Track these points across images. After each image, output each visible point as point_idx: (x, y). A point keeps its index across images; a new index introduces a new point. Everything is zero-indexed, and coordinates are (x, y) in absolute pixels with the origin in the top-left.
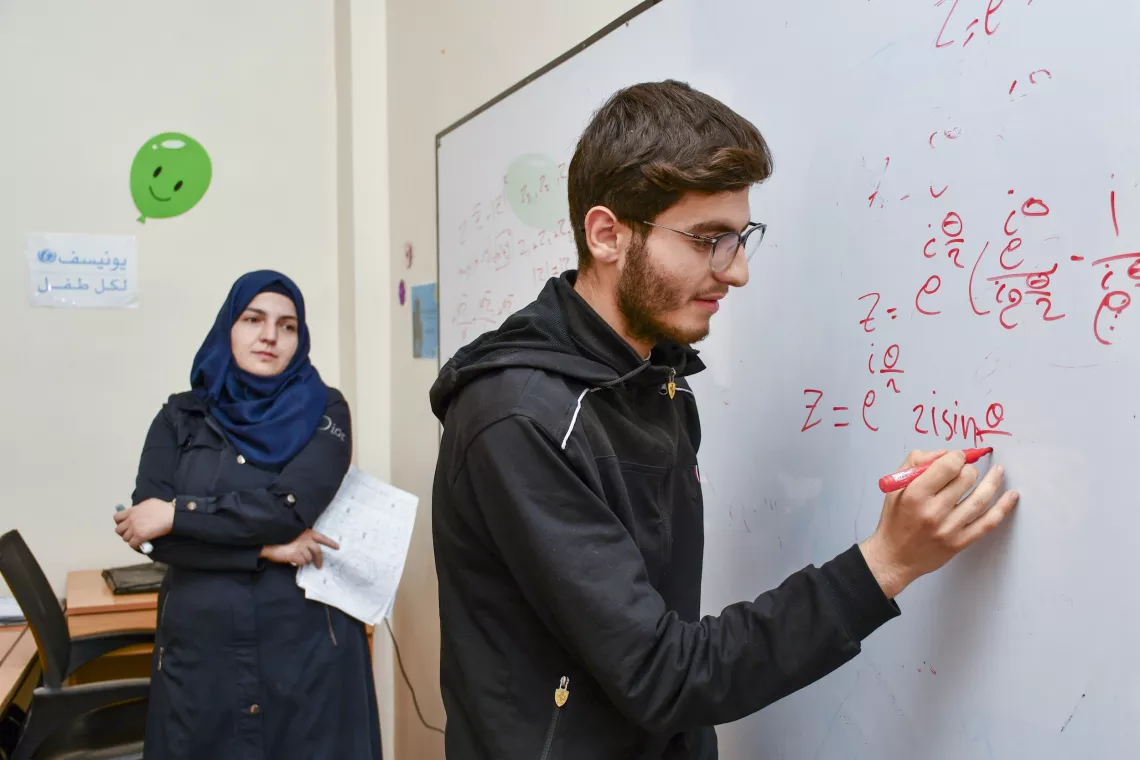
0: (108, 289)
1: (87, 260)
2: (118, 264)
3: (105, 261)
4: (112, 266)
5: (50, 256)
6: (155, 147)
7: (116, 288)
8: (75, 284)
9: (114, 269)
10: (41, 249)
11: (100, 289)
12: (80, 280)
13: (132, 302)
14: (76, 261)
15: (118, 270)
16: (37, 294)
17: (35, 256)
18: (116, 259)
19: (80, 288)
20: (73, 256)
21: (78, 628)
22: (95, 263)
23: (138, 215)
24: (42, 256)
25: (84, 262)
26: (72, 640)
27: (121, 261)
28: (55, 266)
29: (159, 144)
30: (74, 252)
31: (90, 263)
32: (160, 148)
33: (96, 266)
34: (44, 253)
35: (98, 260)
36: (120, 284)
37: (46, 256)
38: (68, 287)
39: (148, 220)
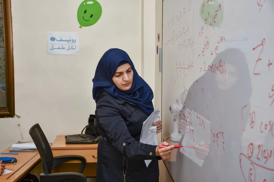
0: (70, 49)
1: (65, 40)
2: (73, 41)
3: (70, 40)
4: (72, 42)
5: (54, 39)
6: (84, 4)
7: (73, 49)
8: (61, 47)
9: (72, 43)
10: (51, 37)
11: (68, 49)
12: (62, 46)
13: (77, 53)
14: (61, 40)
15: (74, 43)
16: (50, 50)
17: (50, 39)
18: (73, 40)
19: (62, 49)
20: (61, 39)
21: (55, 154)
22: (67, 41)
23: (80, 25)
24: (52, 39)
25: (64, 41)
26: (54, 158)
27: (74, 40)
28: (55, 42)
29: (86, 2)
30: (61, 38)
31: (65, 41)
32: (86, 4)
33: (67, 42)
34: (52, 38)
35: (68, 40)
36: (74, 47)
37: (53, 39)
38: (59, 48)
39: (82, 27)
